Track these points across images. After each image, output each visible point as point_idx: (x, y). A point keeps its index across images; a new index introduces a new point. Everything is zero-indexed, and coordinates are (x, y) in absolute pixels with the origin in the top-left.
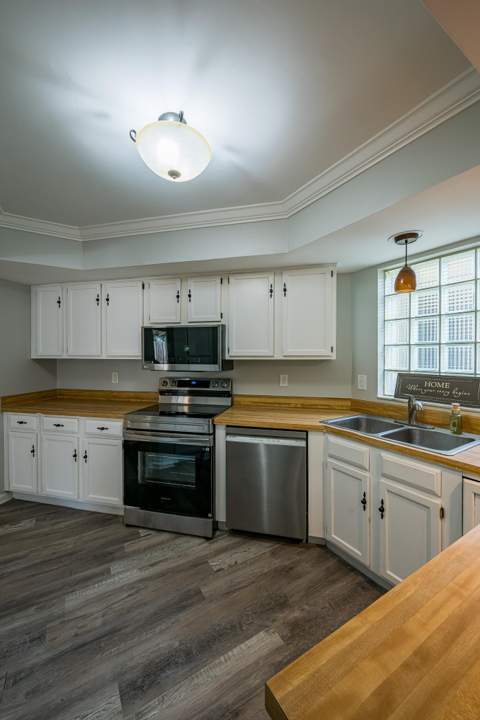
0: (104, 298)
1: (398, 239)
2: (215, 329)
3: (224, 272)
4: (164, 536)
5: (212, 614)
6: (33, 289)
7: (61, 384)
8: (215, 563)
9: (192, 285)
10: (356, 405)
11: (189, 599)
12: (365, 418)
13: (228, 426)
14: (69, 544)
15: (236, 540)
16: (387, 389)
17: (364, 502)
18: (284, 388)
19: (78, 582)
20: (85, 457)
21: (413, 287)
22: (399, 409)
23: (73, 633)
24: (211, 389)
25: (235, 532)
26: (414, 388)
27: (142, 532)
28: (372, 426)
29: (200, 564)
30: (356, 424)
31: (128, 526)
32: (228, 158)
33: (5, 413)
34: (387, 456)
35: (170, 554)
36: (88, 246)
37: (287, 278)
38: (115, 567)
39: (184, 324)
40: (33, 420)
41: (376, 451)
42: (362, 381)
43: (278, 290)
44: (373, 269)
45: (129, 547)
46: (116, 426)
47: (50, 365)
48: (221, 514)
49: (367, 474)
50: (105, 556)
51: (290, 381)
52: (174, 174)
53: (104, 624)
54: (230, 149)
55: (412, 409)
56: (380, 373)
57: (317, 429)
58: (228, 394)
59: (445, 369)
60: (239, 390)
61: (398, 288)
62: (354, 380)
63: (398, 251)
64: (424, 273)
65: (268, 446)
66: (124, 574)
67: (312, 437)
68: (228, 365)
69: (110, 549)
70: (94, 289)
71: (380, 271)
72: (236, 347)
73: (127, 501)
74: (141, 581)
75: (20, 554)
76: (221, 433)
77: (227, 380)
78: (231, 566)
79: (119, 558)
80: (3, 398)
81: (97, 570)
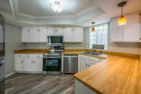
0: (39, 30)
1: (92, 23)
2: (62, 37)
3: (64, 26)
4: (52, 76)
5: (62, 86)
7: (27, 48)
8: (61, 79)
9: (57, 28)
10: (86, 50)
11: (57, 85)
12: (87, 52)
13: (64, 54)
14: (32, 79)
15: (65, 75)
16: (91, 47)
17: (87, 65)
18: (74, 48)
19: (35, 85)
20: (34, 62)
21: (94, 31)
22: (92, 50)
24: (60, 48)
26: (95, 47)
28: (88, 53)
29: (59, 79)
31: (44, 75)
33: (15, 54)
34: (90, 57)
35: (53, 78)
36: (36, 20)
37: (75, 28)
38: (42, 82)
39: (56, 36)
40: (22, 55)
41: (88, 57)
42: (87, 46)
43: (73, 30)
44: (89, 27)
45: (44, 78)
46: (41, 56)
48: (62, 71)
49: (87, 61)
50: (40, 80)
51: (75, 46)
52: (57, 11)
53: (41, 90)
55: (94, 50)
56: (90, 44)
57: (79, 54)
58: (64, 49)
59: (99, 44)
61: (92, 31)
63: (92, 25)
64: (96, 28)
65: (71, 57)
66: (44, 83)
68: (64, 43)
70: (37, 28)
71: (90, 27)
72: (65, 40)
73: (43, 70)
74: (48, 83)
76: (63, 56)
77: (64, 46)
78: (64, 79)
79: (43, 80)
80: (15, 51)
81: (39, 83)
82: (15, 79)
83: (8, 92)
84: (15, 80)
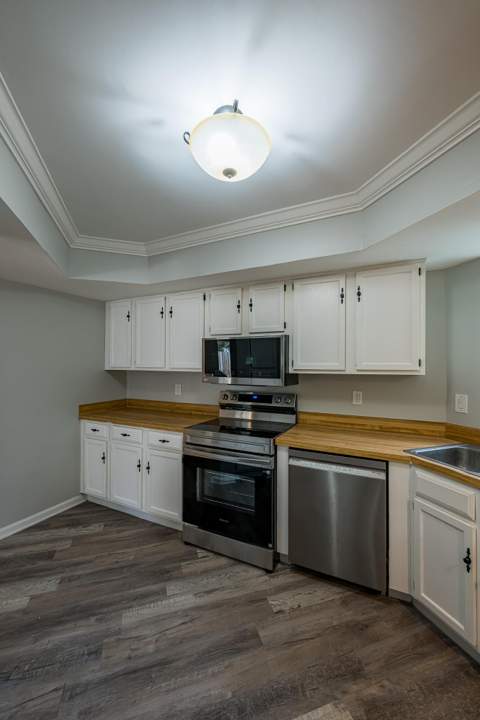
0: (168, 310)
2: (278, 340)
3: (288, 278)
4: (223, 561)
5: (270, 667)
6: (107, 304)
7: (131, 394)
8: (275, 602)
9: (254, 294)
10: (451, 432)
13: (291, 448)
14: (130, 555)
15: (300, 577)
17: (467, 560)
18: (358, 407)
19: (136, 598)
20: (148, 468)
23: (127, 653)
24: (273, 404)
25: (298, 569)
27: (200, 553)
29: (257, 600)
30: (453, 457)
31: (186, 543)
32: (291, 149)
33: (83, 421)
35: (227, 583)
36: (152, 260)
37: (362, 281)
38: (171, 588)
39: (245, 335)
40: (105, 429)
42: (462, 402)
43: (351, 294)
45: (188, 567)
46: (176, 440)
47: (120, 376)
48: (283, 546)
49: (472, 525)
51: (365, 399)
52: (229, 173)
53: (157, 652)
54: (293, 137)
57: (400, 460)
58: (292, 411)
60: (305, 406)
62: (449, 401)
65: (339, 476)
66: (180, 598)
67: (394, 469)
68: (292, 379)
69: (167, 567)
70: (158, 303)
72: (301, 360)
73: (186, 517)
74: (198, 608)
75: (88, 558)
76: (283, 455)
77: (292, 396)
78: (293, 609)
79: (177, 578)
80: (81, 406)
81: (154, 588)
82: (73, 532)
83: (33, 598)
84: (75, 539)
